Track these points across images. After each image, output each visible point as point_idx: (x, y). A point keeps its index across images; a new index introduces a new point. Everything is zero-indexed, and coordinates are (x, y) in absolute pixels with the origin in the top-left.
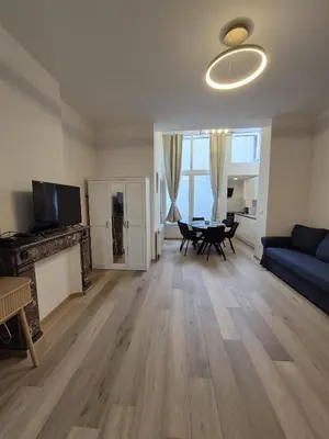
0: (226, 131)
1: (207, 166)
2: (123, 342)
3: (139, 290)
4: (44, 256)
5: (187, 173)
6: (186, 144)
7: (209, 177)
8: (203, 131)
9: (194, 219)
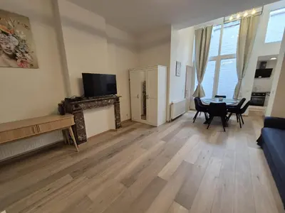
0: (254, 12)
1: (234, 51)
2: (111, 155)
3: (142, 135)
4: (89, 108)
5: (214, 59)
6: (215, 35)
7: (235, 59)
8: (226, 18)
9: (217, 96)
